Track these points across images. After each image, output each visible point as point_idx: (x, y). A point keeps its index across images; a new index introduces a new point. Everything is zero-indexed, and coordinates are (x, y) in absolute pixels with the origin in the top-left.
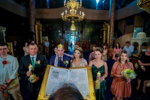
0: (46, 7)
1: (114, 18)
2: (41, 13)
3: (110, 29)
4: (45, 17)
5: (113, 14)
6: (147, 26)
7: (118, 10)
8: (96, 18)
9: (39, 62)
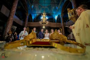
0: (32, 22)
1: (64, 25)
2: (29, 24)
3: (62, 31)
4: (31, 26)
5: (63, 24)
8: (55, 26)
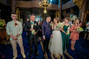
3: (59, 14)
5: (60, 6)
6: (75, 13)
7: (63, 5)
9: (36, 24)
